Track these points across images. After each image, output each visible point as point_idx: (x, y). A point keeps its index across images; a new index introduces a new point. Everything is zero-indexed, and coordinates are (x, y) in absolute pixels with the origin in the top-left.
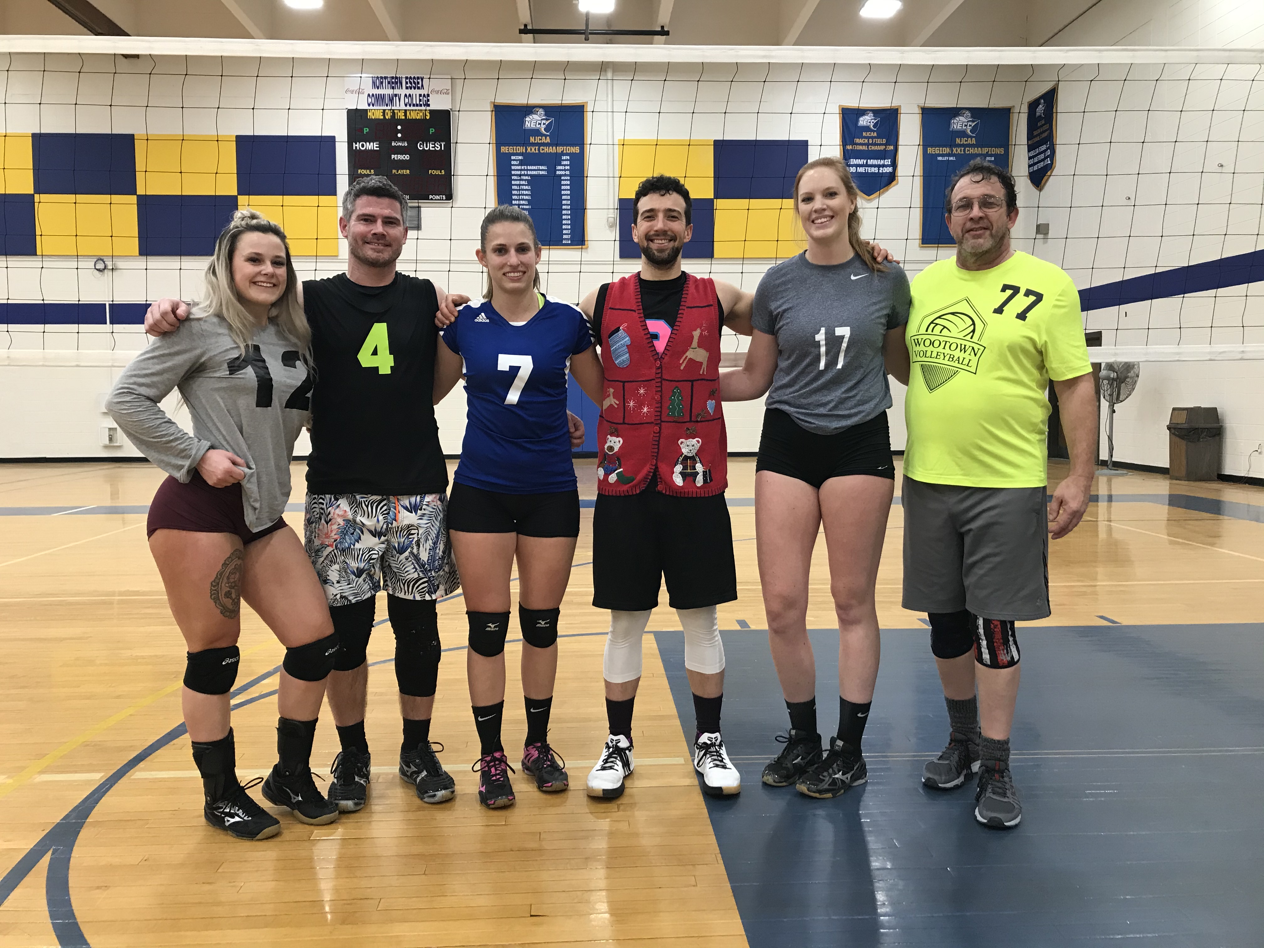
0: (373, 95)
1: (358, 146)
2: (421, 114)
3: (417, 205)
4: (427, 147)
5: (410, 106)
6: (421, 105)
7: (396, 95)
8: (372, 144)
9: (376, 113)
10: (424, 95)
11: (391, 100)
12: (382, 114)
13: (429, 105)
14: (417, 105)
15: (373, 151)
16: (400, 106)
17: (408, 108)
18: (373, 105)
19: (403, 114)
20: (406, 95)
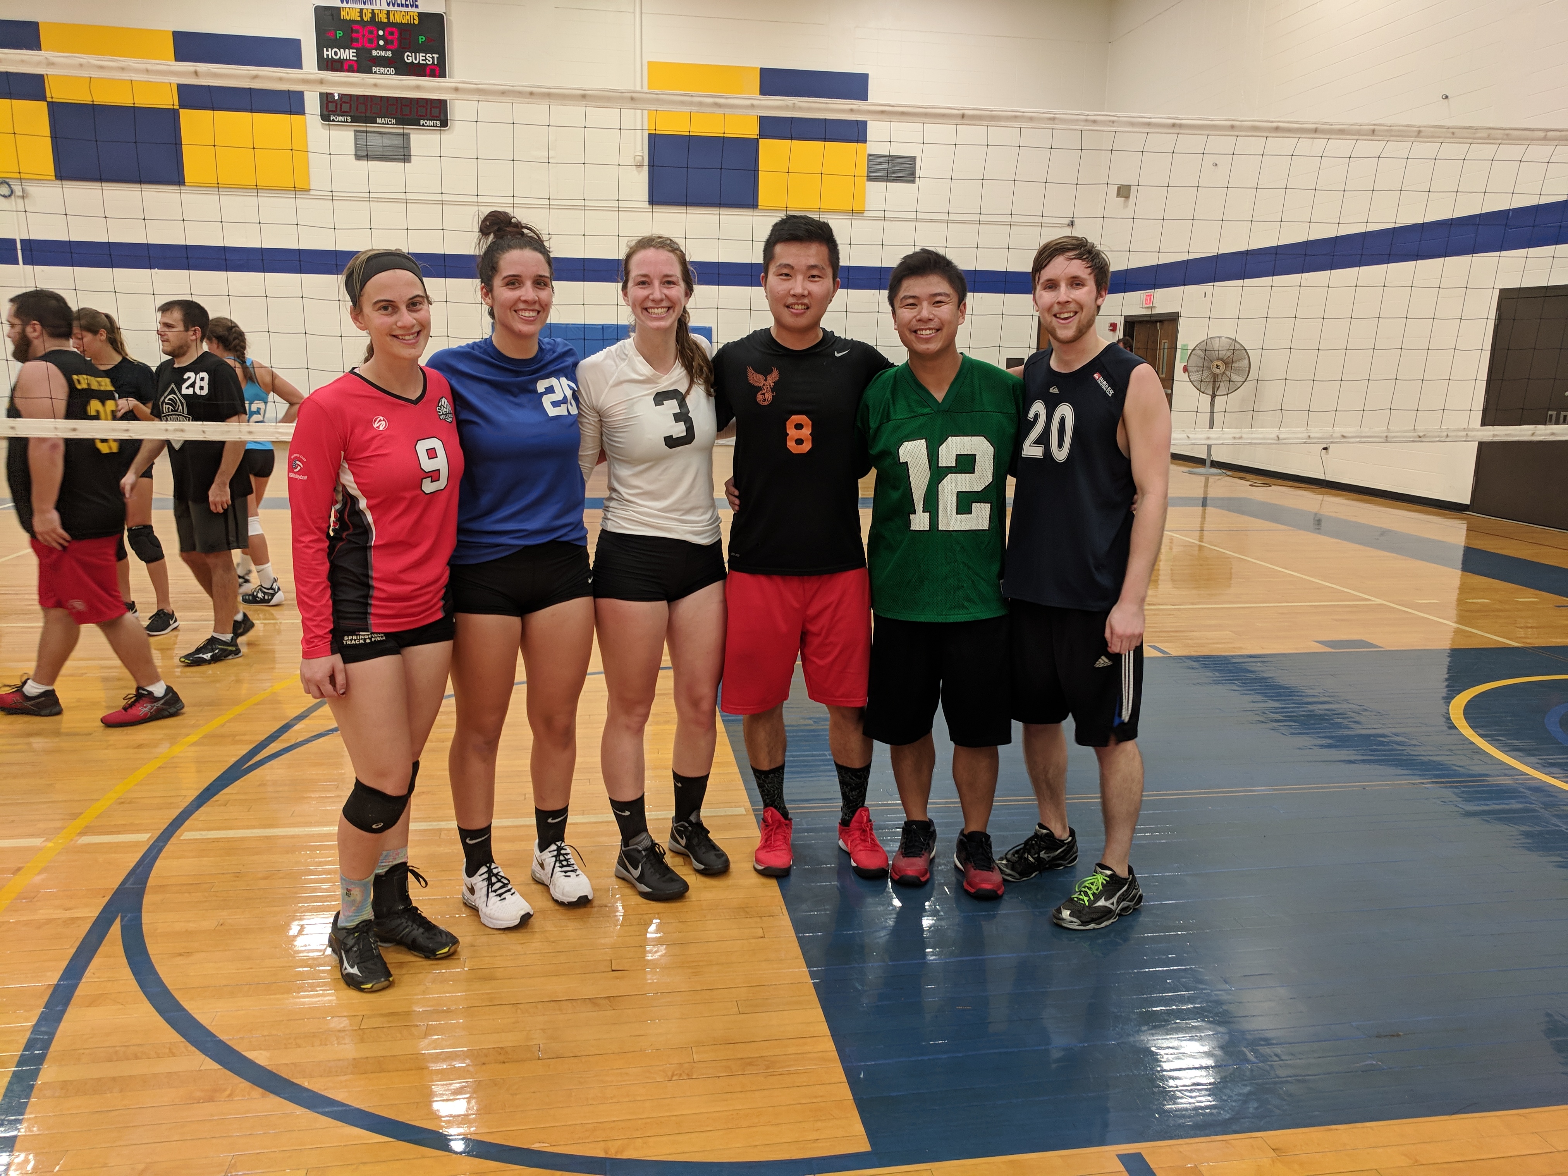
1: (329, 52)
2: (408, 17)
3: (405, 131)
4: (416, 60)
5: (394, 5)
6: (407, 6)
8: (347, 50)
9: (351, 12)
12: (359, 14)
13: (417, 6)
14: (402, 6)
16: (380, 5)
17: (391, 8)
18: (347, 3)
19: (386, 16)
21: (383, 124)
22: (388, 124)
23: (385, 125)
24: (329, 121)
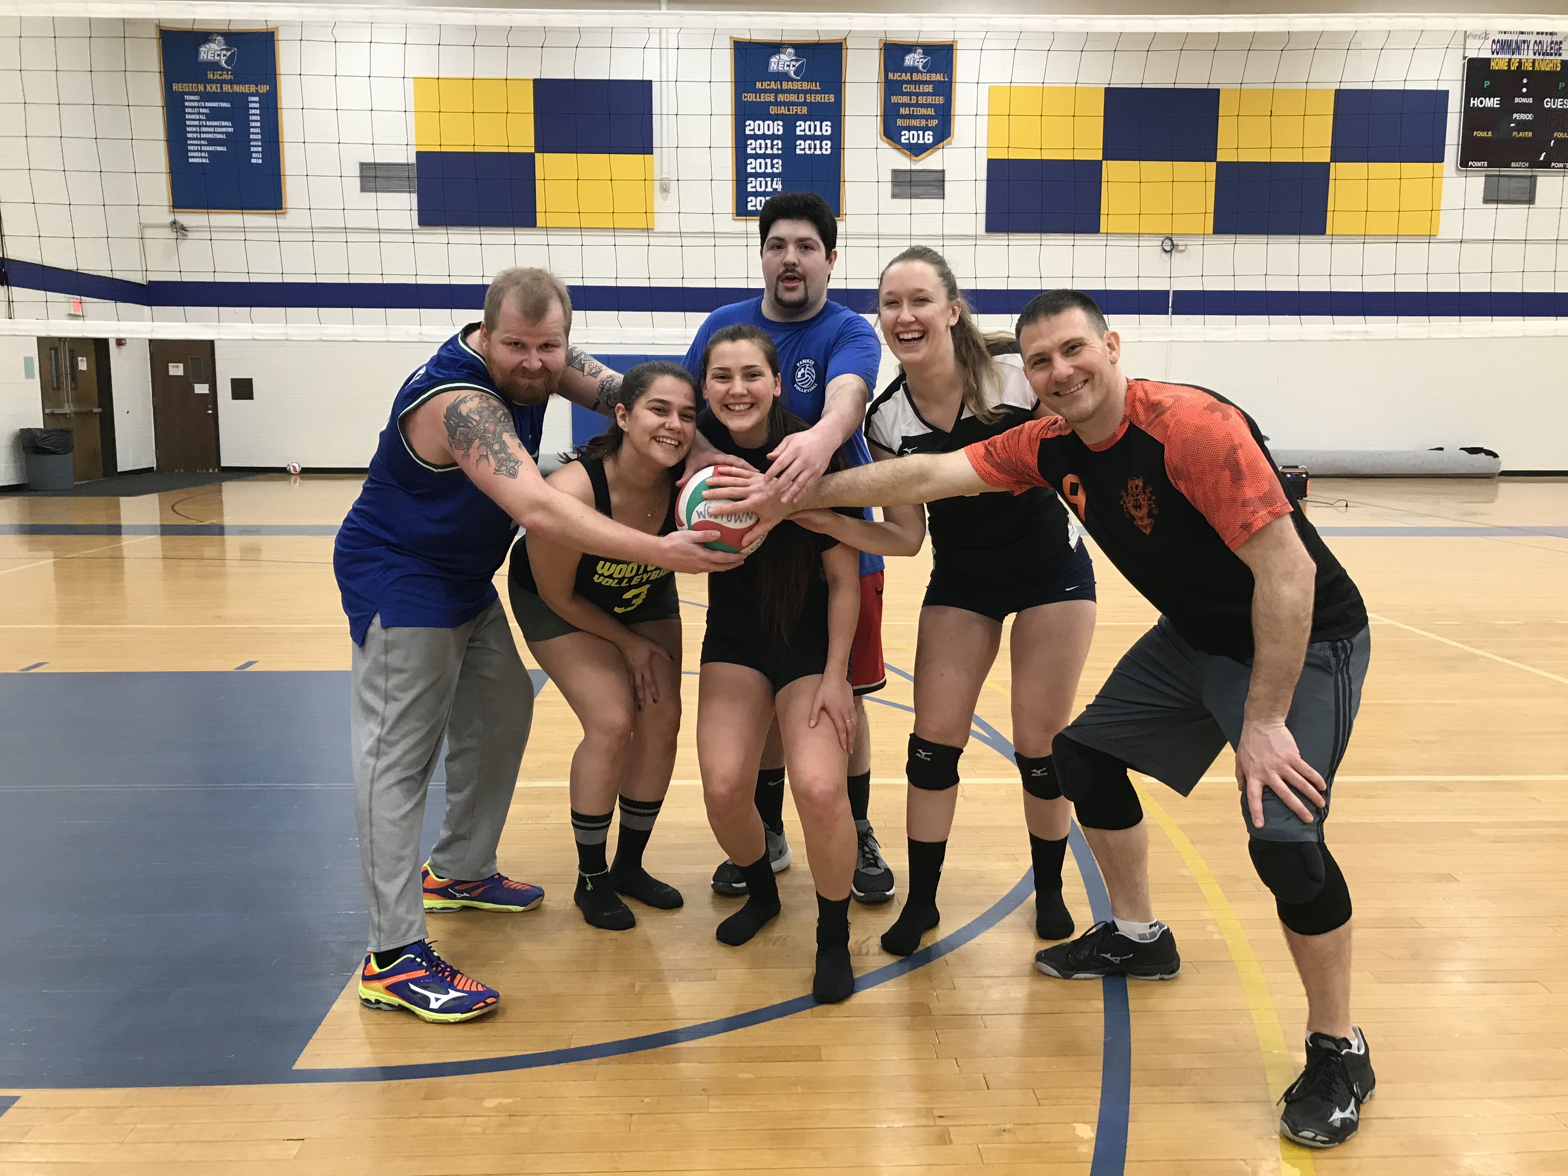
0: (1498, 41)
1: (1475, 102)
2: (1552, 65)
3: (1530, 174)
4: (1554, 105)
5: (1539, 55)
6: (1551, 54)
7: (1524, 42)
8: (1492, 99)
9: (1500, 62)
10: (1556, 43)
11: (1518, 48)
12: (1507, 64)
13: (1560, 55)
14: (1547, 55)
15: (1492, 109)
16: (1527, 56)
17: (1537, 57)
18: (1497, 54)
19: (1531, 64)
20: (1536, 41)
21: (1517, 167)
22: (1521, 167)
23: (1519, 169)
24: (1467, 167)
